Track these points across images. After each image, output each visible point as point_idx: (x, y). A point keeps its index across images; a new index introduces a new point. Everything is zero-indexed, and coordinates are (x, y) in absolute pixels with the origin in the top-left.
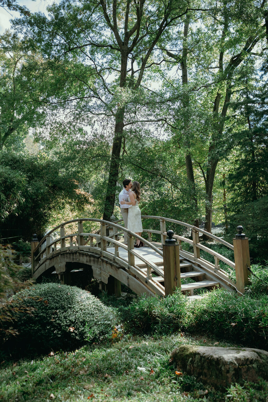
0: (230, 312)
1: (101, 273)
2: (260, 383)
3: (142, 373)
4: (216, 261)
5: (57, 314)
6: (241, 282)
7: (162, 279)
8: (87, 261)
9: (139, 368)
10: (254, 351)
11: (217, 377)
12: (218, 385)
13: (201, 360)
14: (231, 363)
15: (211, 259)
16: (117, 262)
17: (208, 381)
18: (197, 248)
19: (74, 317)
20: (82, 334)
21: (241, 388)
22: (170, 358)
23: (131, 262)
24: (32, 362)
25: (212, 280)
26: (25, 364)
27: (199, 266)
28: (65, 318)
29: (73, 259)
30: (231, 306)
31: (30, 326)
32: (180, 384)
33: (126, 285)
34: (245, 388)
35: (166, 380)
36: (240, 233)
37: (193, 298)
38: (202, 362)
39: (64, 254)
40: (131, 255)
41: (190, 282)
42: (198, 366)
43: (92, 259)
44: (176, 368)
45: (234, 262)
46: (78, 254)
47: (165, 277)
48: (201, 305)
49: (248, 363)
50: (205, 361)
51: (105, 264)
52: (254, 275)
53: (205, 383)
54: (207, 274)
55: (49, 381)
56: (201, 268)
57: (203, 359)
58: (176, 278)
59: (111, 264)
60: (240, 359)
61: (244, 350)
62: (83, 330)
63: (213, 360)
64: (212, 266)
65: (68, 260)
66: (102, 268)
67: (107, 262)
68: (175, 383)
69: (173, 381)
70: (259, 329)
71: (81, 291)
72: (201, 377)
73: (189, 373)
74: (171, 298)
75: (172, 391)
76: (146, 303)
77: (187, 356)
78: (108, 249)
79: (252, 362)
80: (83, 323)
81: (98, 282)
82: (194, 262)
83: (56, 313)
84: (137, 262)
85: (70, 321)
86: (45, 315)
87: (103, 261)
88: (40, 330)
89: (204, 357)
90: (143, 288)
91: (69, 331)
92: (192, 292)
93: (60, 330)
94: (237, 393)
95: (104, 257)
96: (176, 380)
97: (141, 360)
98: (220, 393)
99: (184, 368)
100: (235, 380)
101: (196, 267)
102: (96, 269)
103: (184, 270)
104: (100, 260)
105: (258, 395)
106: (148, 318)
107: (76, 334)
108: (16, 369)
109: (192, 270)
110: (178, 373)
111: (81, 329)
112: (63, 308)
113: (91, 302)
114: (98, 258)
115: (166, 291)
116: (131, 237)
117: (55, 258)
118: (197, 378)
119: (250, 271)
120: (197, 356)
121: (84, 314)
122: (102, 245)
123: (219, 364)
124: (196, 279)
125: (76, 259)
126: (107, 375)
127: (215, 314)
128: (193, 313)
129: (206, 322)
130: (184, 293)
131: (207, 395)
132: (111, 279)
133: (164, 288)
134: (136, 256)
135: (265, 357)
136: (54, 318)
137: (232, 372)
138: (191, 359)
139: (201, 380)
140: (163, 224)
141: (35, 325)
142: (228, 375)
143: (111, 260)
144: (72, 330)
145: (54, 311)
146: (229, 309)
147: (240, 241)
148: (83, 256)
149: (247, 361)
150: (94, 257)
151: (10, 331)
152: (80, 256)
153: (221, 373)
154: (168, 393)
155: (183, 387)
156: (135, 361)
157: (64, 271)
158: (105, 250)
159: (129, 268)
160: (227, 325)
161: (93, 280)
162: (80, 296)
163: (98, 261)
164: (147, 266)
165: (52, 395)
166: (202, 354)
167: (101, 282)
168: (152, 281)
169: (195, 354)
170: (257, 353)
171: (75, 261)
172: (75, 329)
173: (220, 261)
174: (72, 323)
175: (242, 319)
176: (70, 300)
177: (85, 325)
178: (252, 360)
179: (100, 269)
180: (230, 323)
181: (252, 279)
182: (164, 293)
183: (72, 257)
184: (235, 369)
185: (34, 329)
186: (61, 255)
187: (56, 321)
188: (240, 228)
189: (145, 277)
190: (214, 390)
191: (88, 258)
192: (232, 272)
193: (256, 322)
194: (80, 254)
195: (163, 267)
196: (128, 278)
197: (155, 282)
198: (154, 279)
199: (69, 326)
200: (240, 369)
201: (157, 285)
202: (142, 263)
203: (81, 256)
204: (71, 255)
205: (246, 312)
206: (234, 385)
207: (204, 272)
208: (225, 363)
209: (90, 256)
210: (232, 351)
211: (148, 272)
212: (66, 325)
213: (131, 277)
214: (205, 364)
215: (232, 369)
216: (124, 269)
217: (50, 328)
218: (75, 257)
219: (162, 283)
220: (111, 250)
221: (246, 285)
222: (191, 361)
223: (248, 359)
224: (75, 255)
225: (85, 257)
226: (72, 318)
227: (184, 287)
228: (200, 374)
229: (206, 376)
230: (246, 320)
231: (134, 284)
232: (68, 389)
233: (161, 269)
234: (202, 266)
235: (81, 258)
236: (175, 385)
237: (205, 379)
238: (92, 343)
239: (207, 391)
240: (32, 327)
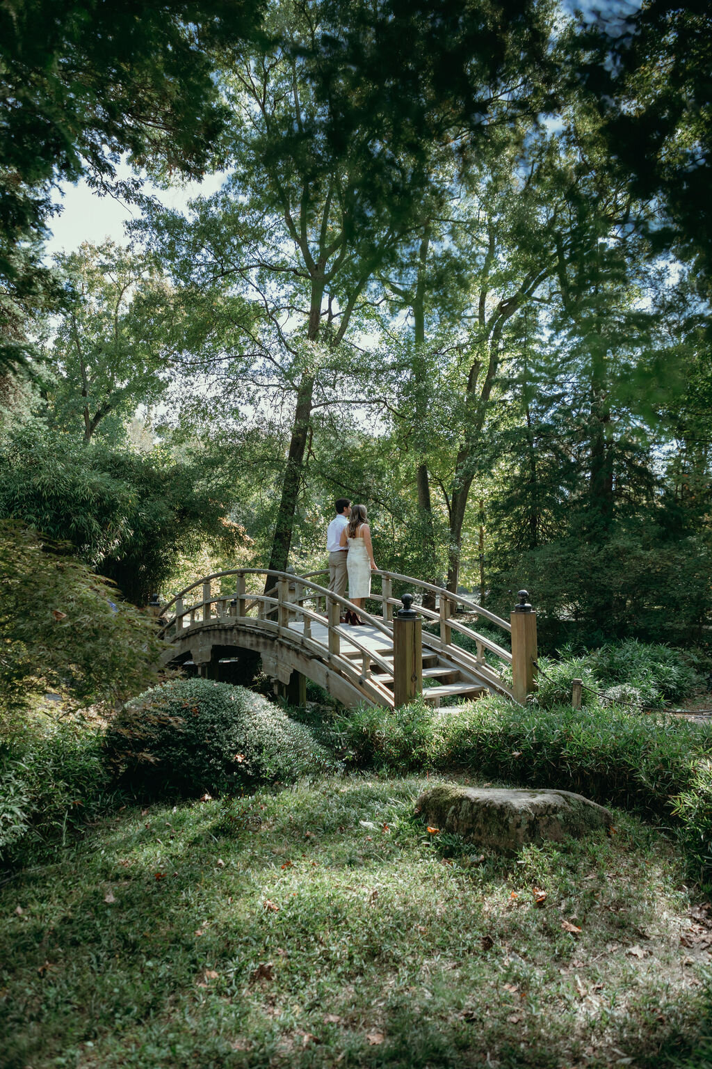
0: (511, 734)
1: (277, 666)
2: (568, 843)
3: (367, 831)
4: (479, 650)
5: (214, 732)
6: (522, 687)
7: (388, 678)
8: (252, 645)
9: (362, 822)
10: (560, 794)
11: (499, 833)
12: (502, 846)
13: (471, 808)
14: (524, 812)
15: (470, 646)
16: (308, 646)
17: (484, 842)
18: (447, 626)
19: (243, 738)
20: (257, 767)
21: (538, 851)
22: (416, 806)
23: (334, 648)
24: (175, 810)
25: (470, 682)
26: (164, 813)
27: (449, 658)
28: (229, 738)
29: (226, 639)
30: (512, 723)
31: (168, 750)
32: (436, 847)
33: (324, 687)
34: (544, 851)
35: (412, 841)
36: (523, 602)
37: (443, 711)
38: (475, 811)
39: (208, 631)
40: (334, 637)
41: (432, 686)
42: (467, 818)
43: (262, 640)
44: (425, 822)
45: (511, 652)
46: (235, 631)
47: (395, 675)
48: (461, 724)
49: (550, 812)
50: (478, 810)
51: (285, 650)
52: (544, 675)
53: (478, 844)
54: (462, 671)
55: (211, 839)
56: (452, 661)
57: (475, 807)
58: (415, 677)
59: (296, 651)
60: (538, 806)
61: (543, 793)
62: (259, 760)
63: (494, 808)
64: (473, 658)
65: (216, 642)
66: (280, 657)
67: (289, 647)
68: (428, 846)
69: (425, 842)
70: (559, 760)
71: (254, 695)
72: (472, 835)
73: (450, 830)
74: (408, 708)
75: (422, 857)
76: (365, 719)
77: (447, 802)
78: (292, 625)
79: (555, 811)
80: (259, 748)
81: (272, 680)
82: (439, 650)
83: (213, 730)
84: (345, 648)
85: (237, 743)
86: (193, 732)
87: (281, 644)
88: (186, 758)
89: (478, 804)
90: (356, 693)
91: (236, 762)
92: (438, 701)
93: (220, 758)
94: (532, 858)
95: (284, 638)
96: (429, 840)
97: (364, 810)
98: (504, 859)
99: (440, 821)
100: (529, 838)
101: (444, 660)
102: (267, 657)
103: (427, 664)
104: (276, 643)
105: (565, 861)
106: (368, 743)
107: (247, 766)
108: (150, 820)
109: (437, 664)
110: (431, 829)
111: (255, 758)
112: (224, 721)
113: (269, 713)
114: (273, 639)
115: (396, 700)
116: (335, 604)
117: (192, 638)
118: (465, 837)
119: (537, 668)
120: (465, 803)
121: (259, 732)
122: (281, 617)
123: (504, 814)
124: (443, 680)
125: (232, 640)
126: (308, 833)
127: (484, 737)
128: (444, 736)
129: (468, 751)
130: (430, 701)
131: (484, 862)
132: (296, 676)
133: (393, 695)
134: (345, 639)
135: (575, 803)
136: (210, 738)
137: (525, 827)
138: (453, 807)
139: (471, 840)
140: (388, 584)
141: (177, 748)
142: (518, 830)
143: (296, 643)
144: (240, 759)
145: (209, 726)
146: (510, 730)
147: (522, 616)
148: (244, 635)
149: (549, 809)
150: (265, 637)
151: (145, 755)
152: (239, 634)
153: (508, 829)
154: (415, 860)
155: (441, 851)
156: (354, 812)
157: (209, 660)
158: (285, 625)
159: (329, 658)
160: (506, 756)
161: (256, 678)
162: (252, 703)
163: (272, 645)
164: (363, 655)
165: (220, 861)
166: (473, 800)
167: (278, 682)
168: (372, 680)
169: (461, 799)
170: (563, 796)
171: (229, 644)
172: (246, 759)
173: (487, 651)
174: (241, 748)
175: (532, 745)
176: (236, 709)
177: (261, 751)
178: (556, 808)
179: (276, 658)
180: (511, 751)
181: (539, 681)
182: (393, 703)
183: (223, 637)
184: (529, 822)
185: (174, 756)
186: (204, 632)
187: (212, 743)
188: (524, 595)
189: (359, 674)
190: (494, 856)
191: (254, 639)
192: (505, 669)
193: (555, 750)
194: (238, 630)
195: (392, 658)
196: (328, 676)
197: (376, 684)
198: (374, 677)
199: (235, 752)
200: (538, 822)
201: (380, 688)
202: (354, 650)
203: (241, 634)
204: (223, 632)
205: (539, 734)
206: (528, 846)
207: (457, 669)
208: (514, 813)
209: (258, 635)
210: (522, 794)
211: (364, 666)
212: (231, 751)
213: (332, 673)
214: (480, 816)
215: (525, 822)
216: (320, 659)
217: (203, 755)
218: (229, 637)
219: (389, 685)
220: (296, 626)
221: (528, 692)
222: (453, 812)
223: (550, 806)
224: (229, 633)
225: (248, 638)
226: (240, 740)
227: (428, 692)
228: (469, 831)
229: (480, 834)
230: (538, 747)
231: (338, 688)
232: (247, 853)
233: (388, 661)
234: (453, 658)
235: (241, 638)
236: (427, 849)
237: (479, 838)
238: (273, 782)
239: (482, 857)
240: (172, 751)
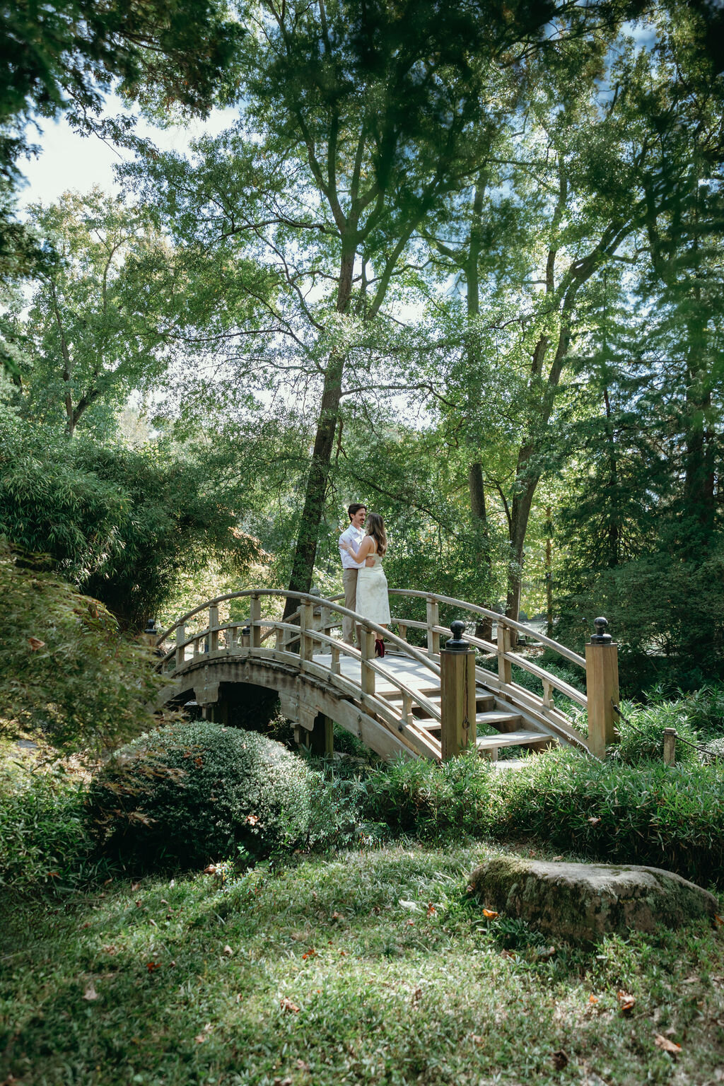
0: (587, 795)
1: (298, 707)
2: (661, 935)
3: (408, 913)
4: (547, 690)
5: (222, 787)
6: (599, 737)
7: (434, 723)
8: (268, 682)
9: (402, 902)
10: (650, 872)
11: (574, 920)
12: (576, 936)
13: (538, 887)
14: (605, 893)
15: (536, 685)
16: (337, 684)
17: (554, 930)
18: (506, 661)
19: (256, 795)
20: (274, 831)
21: (623, 943)
22: (469, 883)
23: (368, 686)
24: (173, 883)
25: (535, 730)
26: (159, 887)
27: (508, 700)
28: (239, 795)
29: (237, 675)
30: (588, 782)
31: (165, 809)
32: (495, 935)
33: (356, 733)
34: (631, 944)
35: (464, 927)
36: (601, 632)
37: (502, 765)
38: (542, 890)
39: (215, 664)
40: (368, 672)
41: (488, 734)
42: (532, 900)
43: (280, 676)
44: (481, 903)
45: (586, 694)
46: (247, 665)
47: (442, 719)
48: (524, 781)
49: (638, 894)
50: (547, 890)
51: (308, 689)
52: (628, 722)
53: (547, 933)
54: (525, 716)
55: (216, 919)
56: (513, 703)
57: (543, 885)
58: (467, 723)
59: (323, 691)
60: (622, 886)
61: (628, 869)
62: (276, 823)
63: (567, 887)
64: (538, 701)
65: (224, 678)
66: (302, 697)
67: (313, 685)
68: (484, 933)
69: (480, 929)
70: (648, 829)
71: (270, 743)
72: (539, 921)
73: (511, 914)
74: (457, 762)
75: (476, 947)
76: (406, 774)
77: (507, 879)
78: (316, 657)
79: (644, 892)
80: (277, 808)
81: (293, 725)
82: (498, 691)
83: (220, 785)
84: (381, 686)
85: (249, 802)
86: (196, 787)
87: (304, 681)
88: (188, 819)
89: (546, 882)
90: (393, 741)
91: (248, 824)
92: (496, 753)
93: (228, 819)
94: (616, 953)
95: (307, 673)
96: (485, 926)
97: (405, 886)
98: (579, 953)
99: (499, 903)
100: (611, 927)
101: (503, 703)
102: (287, 697)
103: (482, 707)
104: (298, 680)
105: (658, 957)
106: (409, 803)
107: (261, 830)
108: (141, 896)
109: (494, 707)
110: (488, 912)
111: (271, 821)
112: (234, 775)
113: (289, 765)
114: (294, 675)
115: (443, 751)
116: (369, 633)
117: (195, 673)
118: (530, 923)
119: (619, 713)
120: (529, 880)
121: (277, 788)
122: (303, 648)
123: (579, 896)
124: (501, 727)
125: (244, 676)
126: (336, 914)
127: (553, 798)
128: (503, 796)
129: (533, 815)
130: (485, 753)
131: (554, 956)
132: (321, 720)
133: (440, 744)
134: (381, 674)
135: (670, 884)
136: (216, 795)
137: (606, 912)
138: (515, 885)
139: (538, 928)
140: (433, 609)
141: (177, 807)
142: (597, 916)
143: (322, 680)
144: (253, 821)
145: (216, 780)
146: (585, 789)
147: (599, 650)
148: (258, 670)
149: (636, 891)
150: (284, 672)
151: (137, 815)
152: (252, 669)
153: (584, 914)
154: (468, 951)
155: (500, 940)
156: (392, 889)
157: (216, 700)
158: (309, 658)
159: (362, 699)
160: (581, 822)
161: (272, 722)
162: (268, 753)
163: (292, 683)
164: (403, 695)
165: (228, 948)
166: (540, 876)
167: (300, 728)
168: (414, 726)
169: (525, 876)
170: (654, 874)
171: (240, 680)
172: (260, 821)
173: (556, 692)
174: (254, 807)
175: (614, 809)
176: (248, 759)
177: (279, 812)
178: (645, 889)
179: (298, 698)
180: (587, 817)
181: (622, 730)
182: (439, 755)
183: (233, 671)
184: (611, 906)
185: (173, 817)
186: (210, 665)
187: (219, 802)
188: (601, 623)
189: (399, 718)
190: (566, 948)
191: (271, 674)
192: (579, 714)
193: (642, 816)
194: (252, 664)
195: (439, 699)
196: (360, 720)
197: (419, 731)
198: (417, 723)
199: (247, 813)
200: (622, 907)
201: (424, 735)
202: (392, 689)
203: (255, 669)
204: (233, 666)
205: (623, 796)
206: (611, 937)
207: (519, 713)
208: (592, 894)
209: (276, 670)
210: (602, 871)
211: (404, 708)
212: (242, 811)
213: (365, 716)
214: (549, 896)
215: (605, 905)
216: (351, 700)
217: (208, 816)
218: (240, 672)
219: (435, 733)
220: (322, 660)
221: (608, 743)
222: (516, 890)
223: (637, 887)
224: (240, 668)
225: (264, 673)
226: (253, 797)
227: (483, 742)
228: (535, 916)
229: (549, 920)
230: (621, 812)
231: (373, 735)
232: (260, 938)
233: (434, 704)
234: (514, 700)
235: (255, 674)
236: (483, 937)
237: (548, 925)
238: (293, 851)
239: (552, 949)
240: (170, 811)
